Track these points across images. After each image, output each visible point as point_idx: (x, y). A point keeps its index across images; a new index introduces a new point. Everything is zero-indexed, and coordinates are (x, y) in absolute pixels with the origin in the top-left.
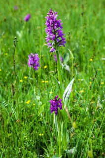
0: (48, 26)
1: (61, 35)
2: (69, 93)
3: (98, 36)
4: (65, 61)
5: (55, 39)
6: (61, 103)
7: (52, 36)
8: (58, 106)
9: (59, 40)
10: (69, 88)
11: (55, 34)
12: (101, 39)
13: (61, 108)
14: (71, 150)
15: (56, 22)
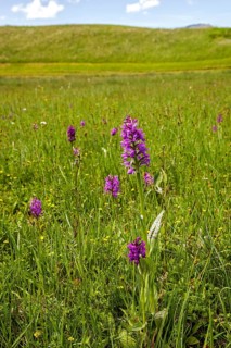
0: (125, 138)
1: (143, 150)
2: (156, 231)
3: (198, 151)
4: (158, 182)
5: (134, 155)
6: (144, 249)
7: (131, 152)
8: (139, 252)
9: (140, 157)
10: (157, 224)
11: (134, 149)
12: (201, 154)
13: (144, 256)
14: (160, 313)
15: (135, 132)
